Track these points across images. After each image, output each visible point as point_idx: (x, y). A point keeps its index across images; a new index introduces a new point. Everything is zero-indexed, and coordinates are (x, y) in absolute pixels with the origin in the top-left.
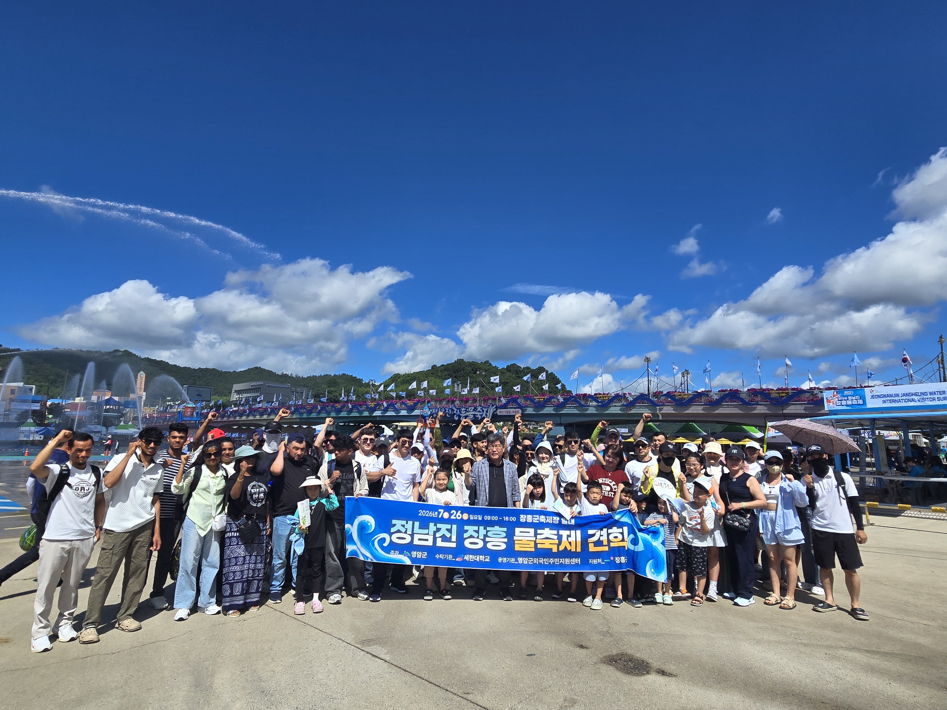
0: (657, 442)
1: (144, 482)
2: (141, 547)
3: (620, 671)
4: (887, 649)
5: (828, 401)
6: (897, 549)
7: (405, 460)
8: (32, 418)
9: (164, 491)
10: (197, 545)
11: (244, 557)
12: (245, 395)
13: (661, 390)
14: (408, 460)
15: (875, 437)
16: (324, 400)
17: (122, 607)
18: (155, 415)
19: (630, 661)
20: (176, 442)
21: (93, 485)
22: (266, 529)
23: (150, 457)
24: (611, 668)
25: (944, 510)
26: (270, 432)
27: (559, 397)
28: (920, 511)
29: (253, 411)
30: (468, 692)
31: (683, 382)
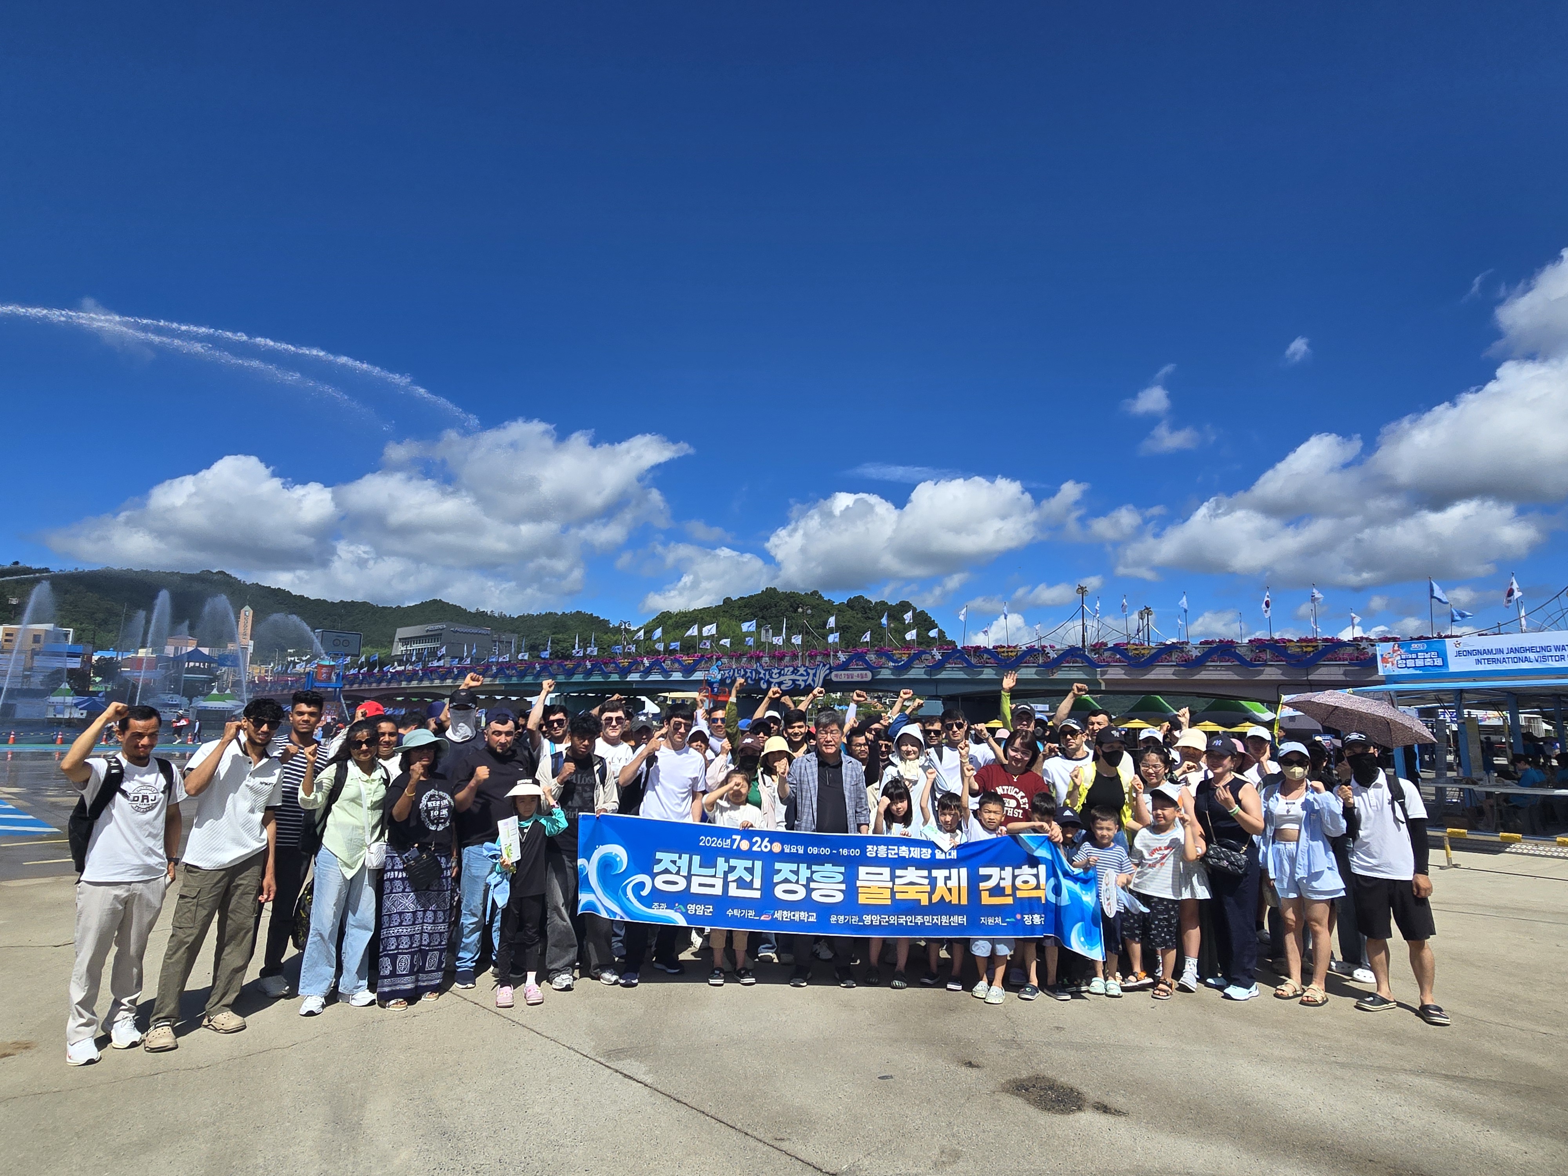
0: (1096, 727)
1: (251, 788)
2: (244, 894)
3: (1033, 1105)
4: (1480, 1073)
5: (1385, 661)
6: (1496, 907)
7: (679, 754)
8: (68, 682)
9: (283, 801)
10: (340, 893)
11: (414, 913)
12: (416, 646)
13: (1104, 640)
14: (684, 755)
15: (1462, 721)
16: (546, 654)
17: (213, 992)
18: (269, 679)
19: (1051, 1088)
20: (304, 721)
21: (163, 792)
22: (451, 867)
23: (262, 748)
24: (1020, 1100)
26: (456, 708)
27: (935, 651)
28: (1536, 845)
29: (429, 673)
30: (782, 1137)
31: (1141, 628)
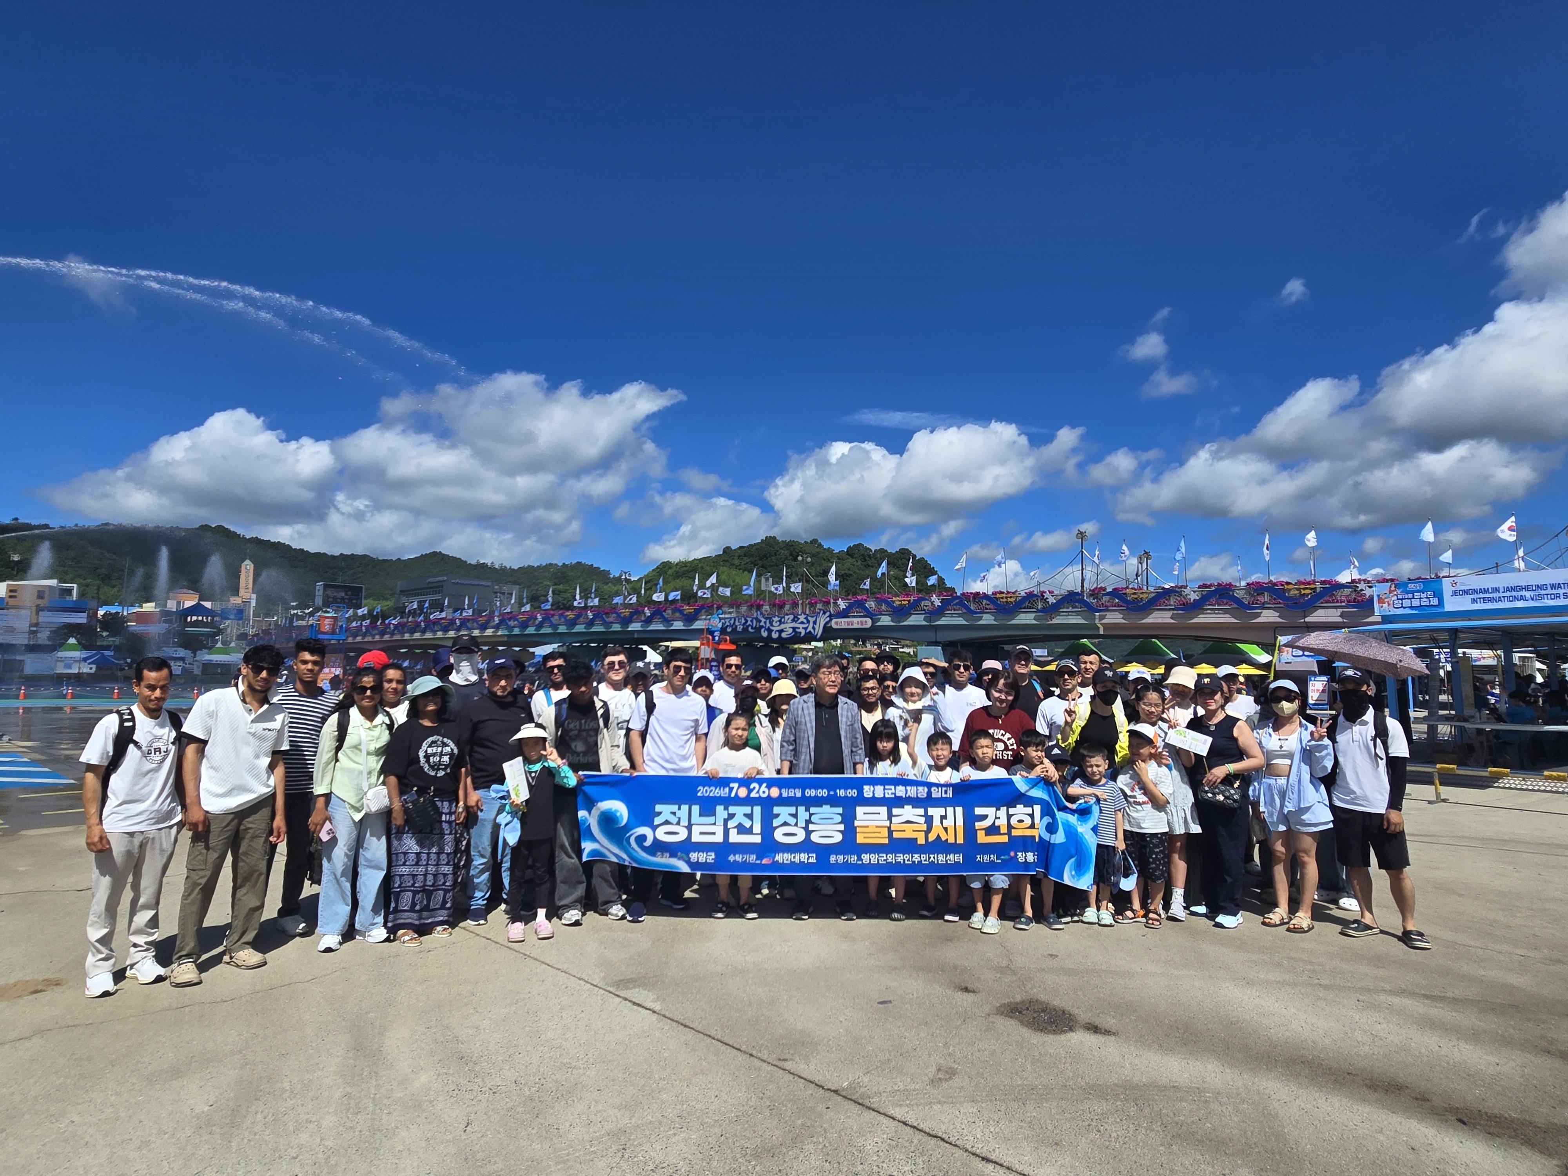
1: (254, 734)
2: (255, 837)
3: (1026, 1026)
4: (1457, 992)
5: (1381, 601)
6: (1483, 839)
7: (680, 698)
8: (75, 637)
10: (351, 834)
11: (418, 854)
12: (417, 598)
13: (1103, 585)
14: (685, 698)
15: (1456, 660)
16: (547, 605)
17: (234, 929)
18: (273, 632)
19: (1044, 1011)
20: (308, 670)
21: (173, 743)
23: (263, 695)
24: (1013, 1022)
25: (1564, 776)
27: (934, 598)
28: (1524, 780)
29: (432, 625)
30: (785, 1057)
31: (1140, 572)
